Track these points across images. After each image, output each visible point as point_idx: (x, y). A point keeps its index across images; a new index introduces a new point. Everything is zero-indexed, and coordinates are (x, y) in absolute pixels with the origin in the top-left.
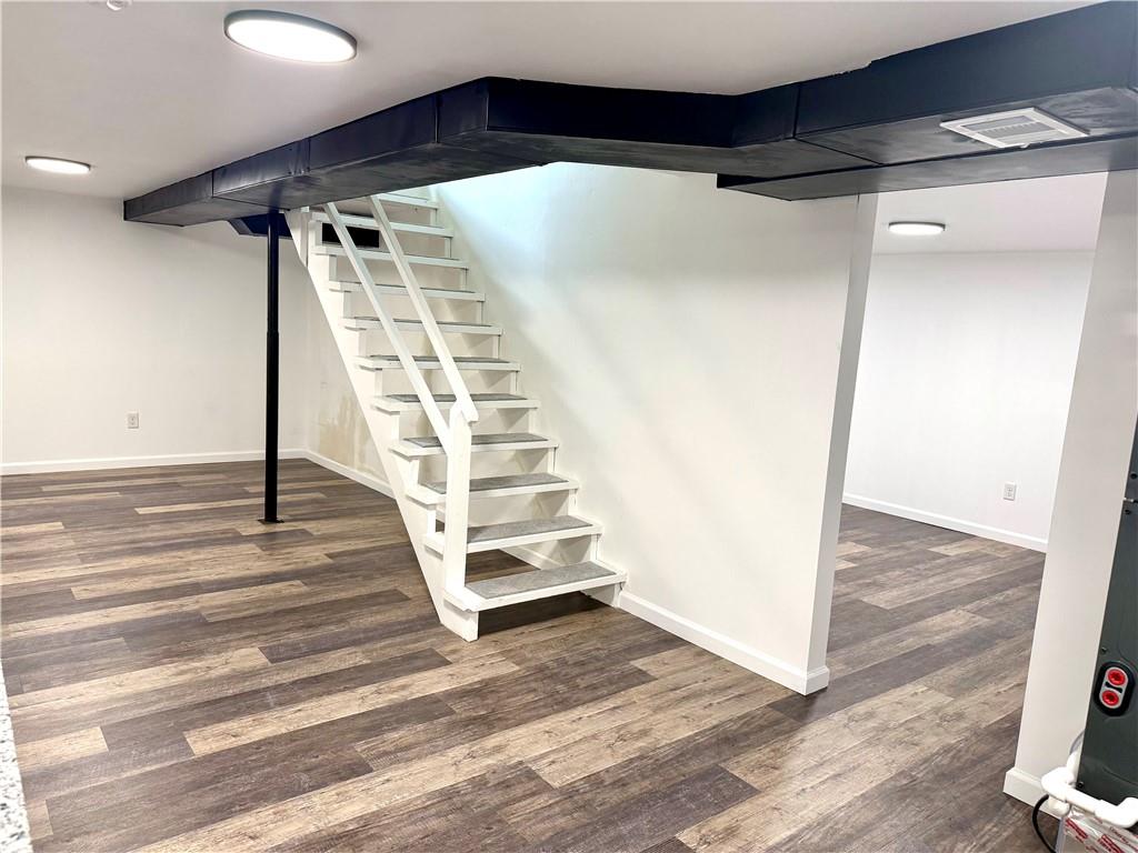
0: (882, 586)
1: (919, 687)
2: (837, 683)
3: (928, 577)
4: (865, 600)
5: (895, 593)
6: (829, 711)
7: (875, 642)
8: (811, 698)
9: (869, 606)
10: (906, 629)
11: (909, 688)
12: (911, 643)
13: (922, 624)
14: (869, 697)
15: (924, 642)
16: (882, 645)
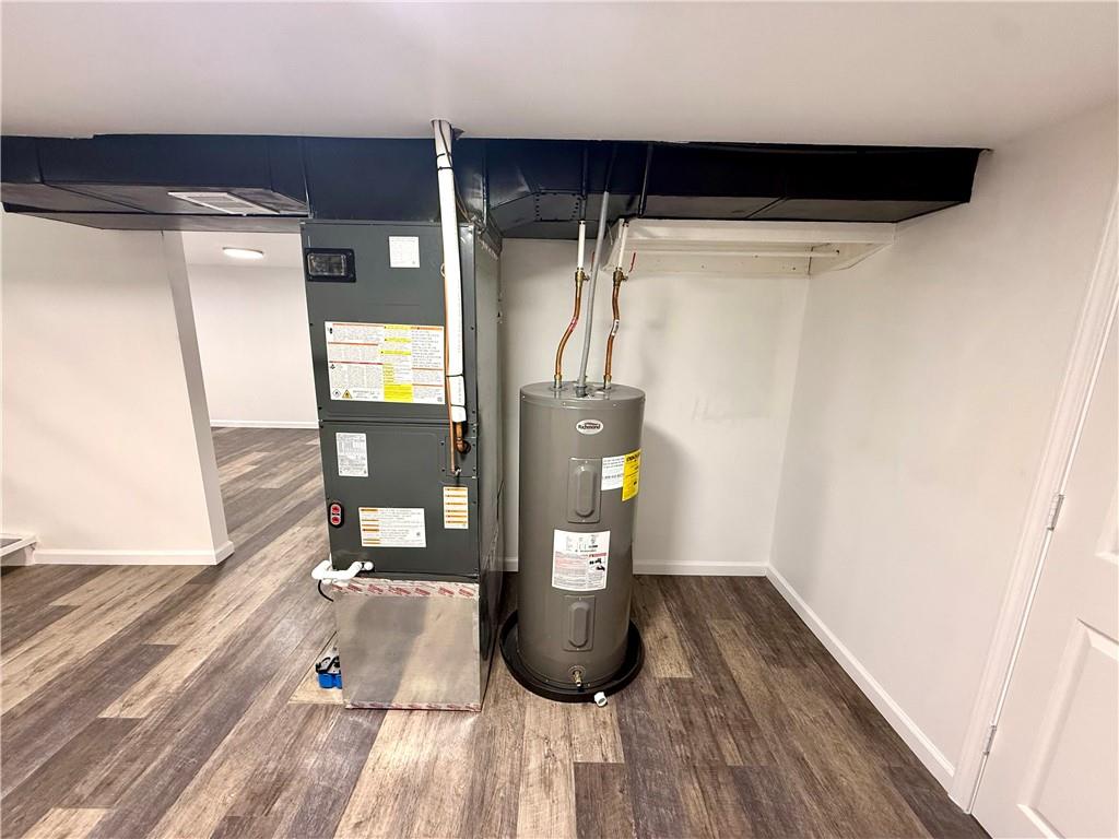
0: (274, 475)
1: (296, 529)
2: (240, 548)
3: (303, 462)
4: (263, 487)
5: (283, 476)
6: (233, 568)
7: (268, 512)
8: (221, 565)
9: (265, 490)
10: (289, 497)
11: (290, 531)
12: (293, 503)
13: (298, 491)
14: (263, 547)
15: (299, 501)
16: (272, 512)
